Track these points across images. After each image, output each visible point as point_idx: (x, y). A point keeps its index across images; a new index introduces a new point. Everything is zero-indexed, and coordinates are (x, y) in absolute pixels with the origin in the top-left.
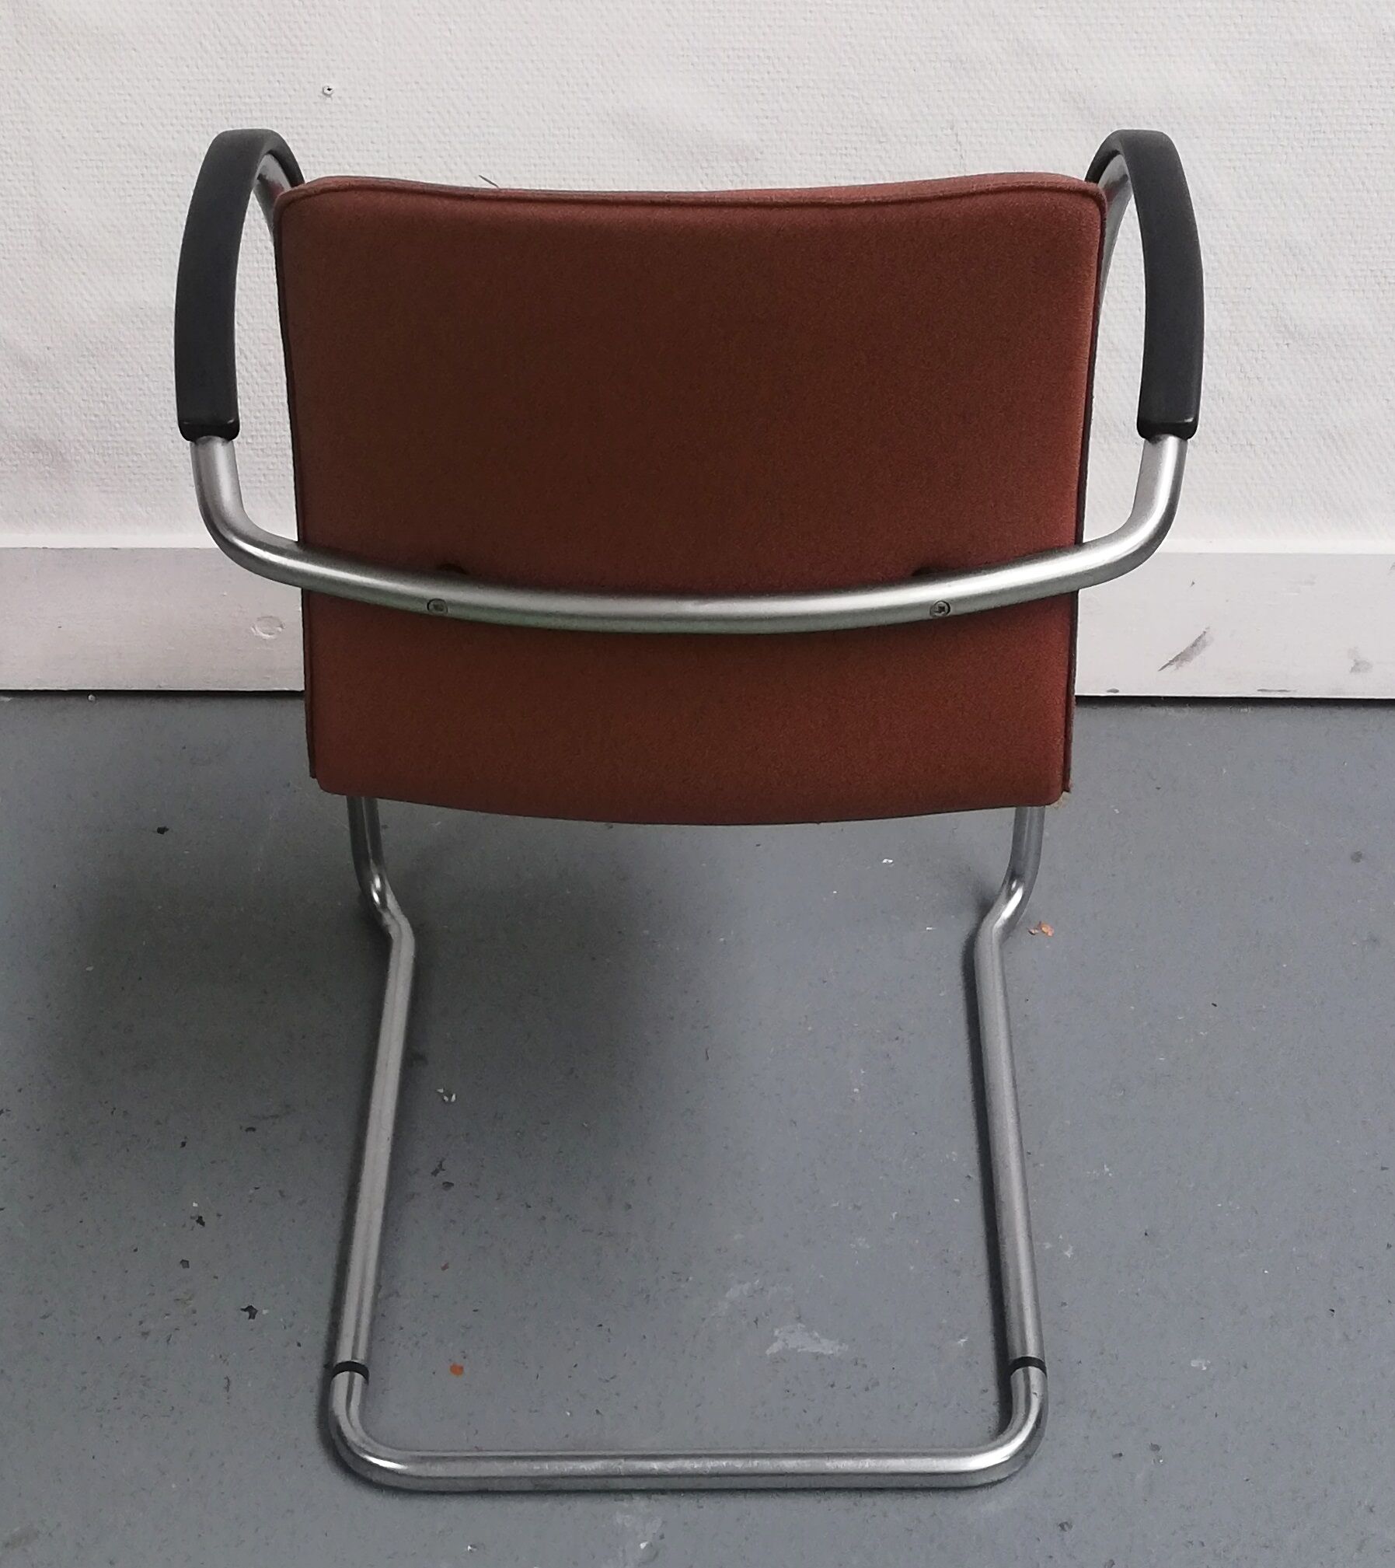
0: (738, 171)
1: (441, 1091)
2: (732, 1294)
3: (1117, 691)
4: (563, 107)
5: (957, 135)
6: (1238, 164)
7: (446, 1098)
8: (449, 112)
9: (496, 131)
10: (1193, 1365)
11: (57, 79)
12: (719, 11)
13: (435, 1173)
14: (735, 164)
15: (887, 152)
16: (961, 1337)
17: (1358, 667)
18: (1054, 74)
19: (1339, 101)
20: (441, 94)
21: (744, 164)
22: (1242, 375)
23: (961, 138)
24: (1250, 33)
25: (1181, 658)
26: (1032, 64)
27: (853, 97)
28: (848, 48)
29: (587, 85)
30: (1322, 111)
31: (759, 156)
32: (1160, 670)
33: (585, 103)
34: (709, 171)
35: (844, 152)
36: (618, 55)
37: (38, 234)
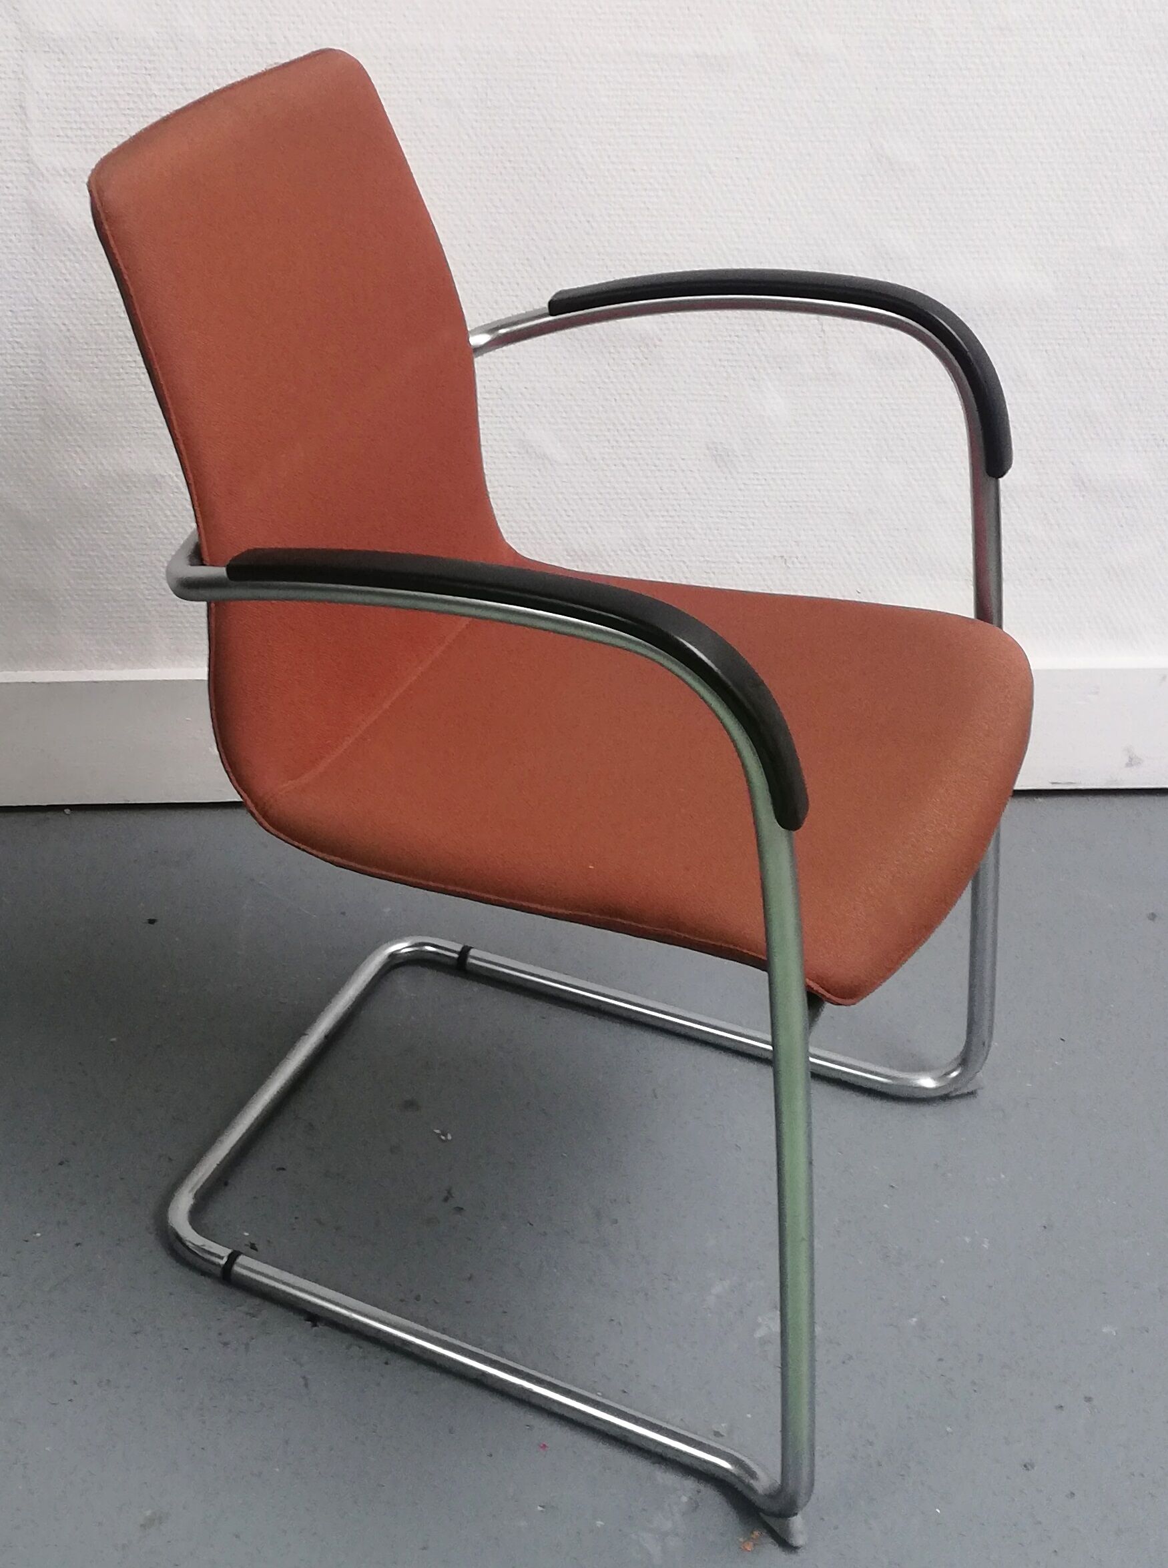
0: (640, 356)
1: (438, 1131)
2: (717, 1289)
4: (496, 302)
5: (822, 325)
6: (1049, 348)
7: (443, 1138)
10: (1104, 1331)
11: (66, 280)
12: (631, 222)
13: (446, 1200)
14: (638, 350)
15: (763, 339)
16: (913, 1317)
17: (1132, 762)
19: (1132, 296)
21: (645, 350)
23: (825, 328)
24: (1063, 241)
28: (736, 253)
29: (518, 284)
30: (1119, 304)
31: (658, 343)
33: (514, 299)
34: (616, 356)
35: (728, 338)
36: (544, 259)
37: (42, 413)
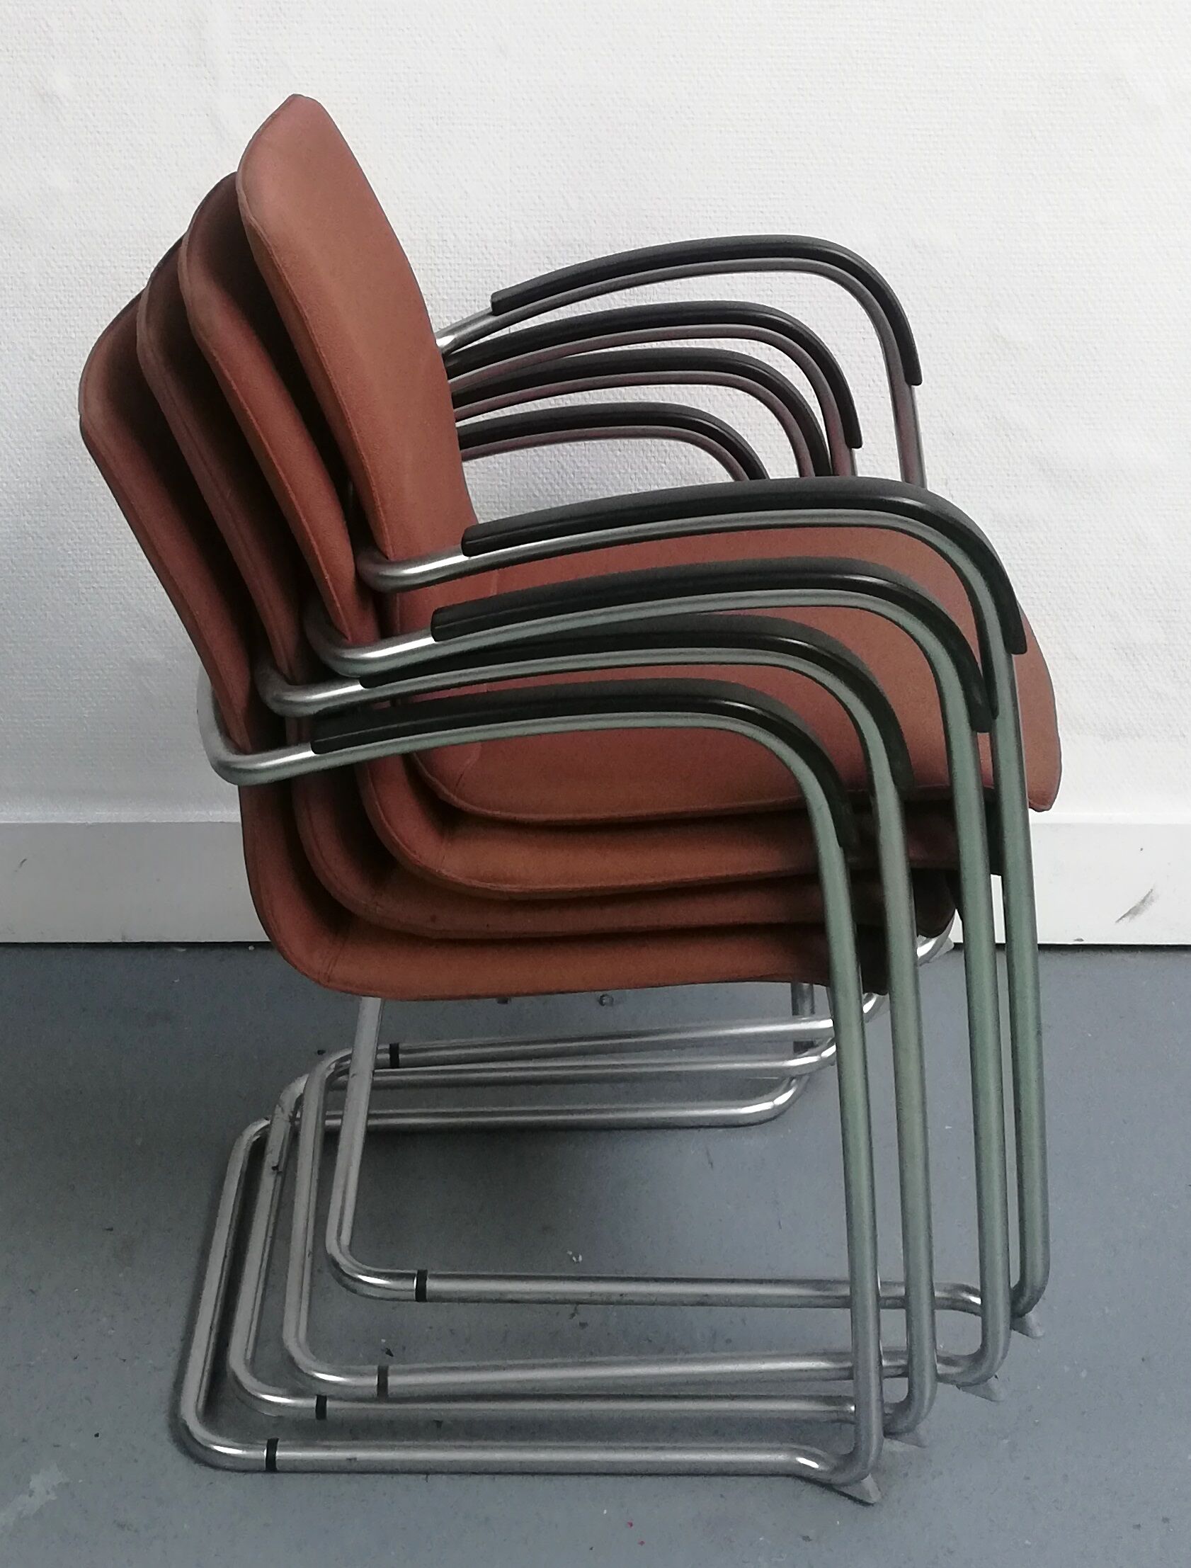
3: (1082, 940)
8: (559, 473)
9: (595, 487)
18: (1024, 444)
20: (553, 459)
22: (1175, 680)
25: (1134, 912)
26: (1007, 435)
27: (870, 460)
32: (1118, 921)
